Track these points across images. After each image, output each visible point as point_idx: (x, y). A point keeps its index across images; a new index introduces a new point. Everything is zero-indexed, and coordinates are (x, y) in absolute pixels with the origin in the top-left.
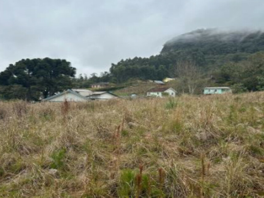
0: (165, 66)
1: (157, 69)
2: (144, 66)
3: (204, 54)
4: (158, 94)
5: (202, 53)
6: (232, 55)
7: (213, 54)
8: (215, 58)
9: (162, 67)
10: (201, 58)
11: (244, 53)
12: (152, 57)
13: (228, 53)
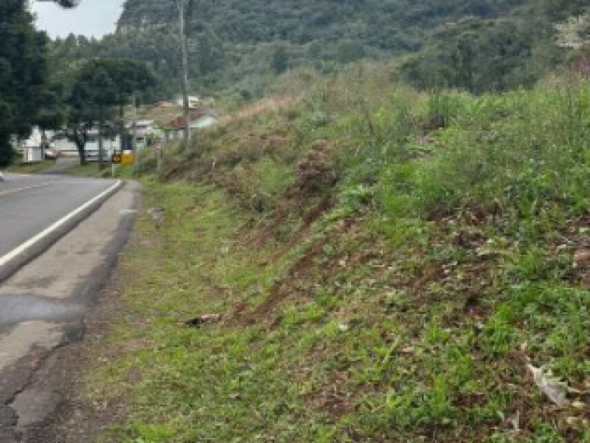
6: (268, 45)
8: (236, 51)
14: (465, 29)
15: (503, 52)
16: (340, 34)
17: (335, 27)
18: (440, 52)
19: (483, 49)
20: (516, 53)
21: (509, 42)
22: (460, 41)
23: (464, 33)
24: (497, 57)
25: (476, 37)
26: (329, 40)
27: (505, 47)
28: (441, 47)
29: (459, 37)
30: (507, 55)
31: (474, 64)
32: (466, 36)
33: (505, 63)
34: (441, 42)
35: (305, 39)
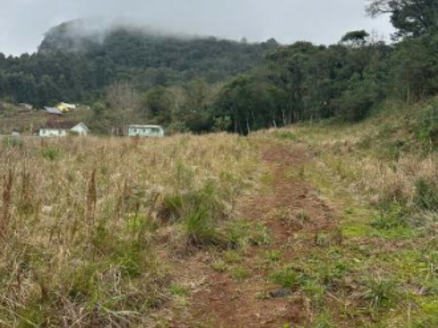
0: (52, 77)
1: (37, 81)
2: (15, 74)
3: (116, 62)
4: (60, 133)
5: (112, 61)
6: (155, 70)
7: (127, 64)
8: (129, 73)
9: (47, 79)
10: (111, 70)
11: (170, 69)
12: (25, 56)
13: (148, 65)
14: (296, 52)
15: (333, 76)
16: (210, 66)
17: (207, 61)
18: (270, 73)
19: (312, 71)
20: (346, 77)
21: (339, 66)
22: (290, 63)
23: (295, 55)
24: (327, 80)
25: (306, 59)
26: (202, 69)
27: (336, 70)
28: (271, 67)
29: (290, 59)
30: (337, 78)
31: (304, 85)
32: (296, 58)
33: (334, 86)
34: (272, 63)
35: (184, 67)
